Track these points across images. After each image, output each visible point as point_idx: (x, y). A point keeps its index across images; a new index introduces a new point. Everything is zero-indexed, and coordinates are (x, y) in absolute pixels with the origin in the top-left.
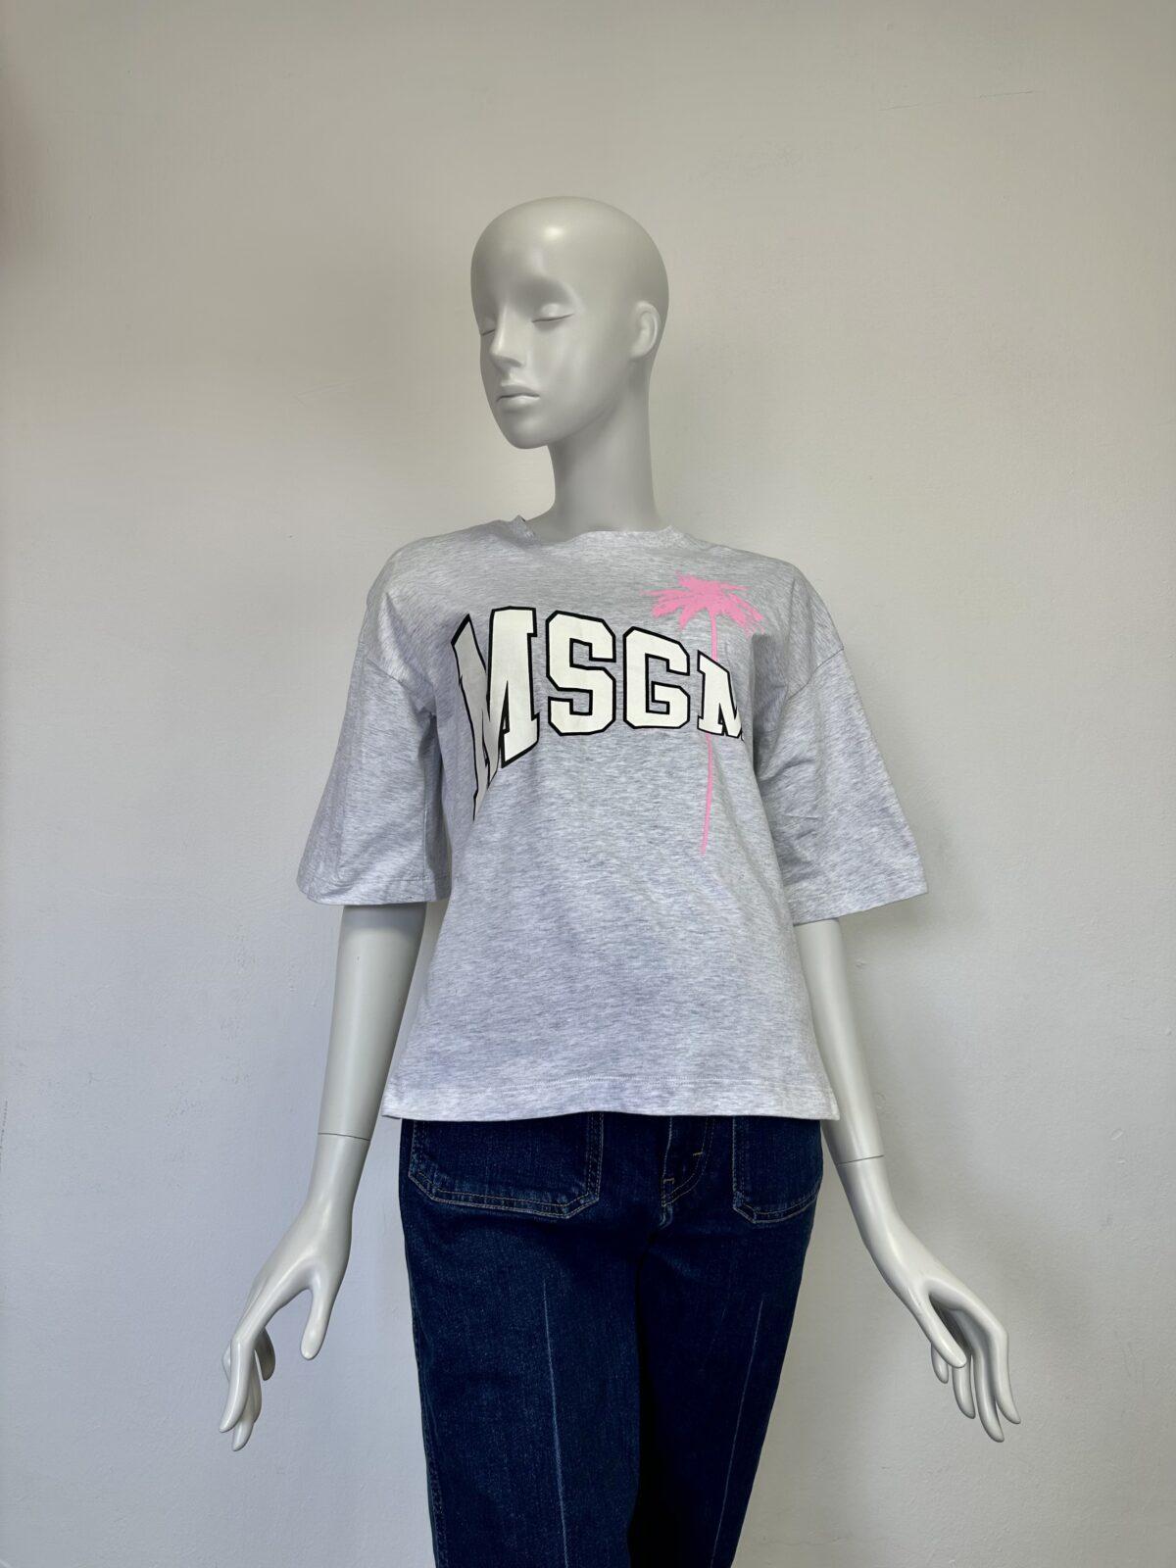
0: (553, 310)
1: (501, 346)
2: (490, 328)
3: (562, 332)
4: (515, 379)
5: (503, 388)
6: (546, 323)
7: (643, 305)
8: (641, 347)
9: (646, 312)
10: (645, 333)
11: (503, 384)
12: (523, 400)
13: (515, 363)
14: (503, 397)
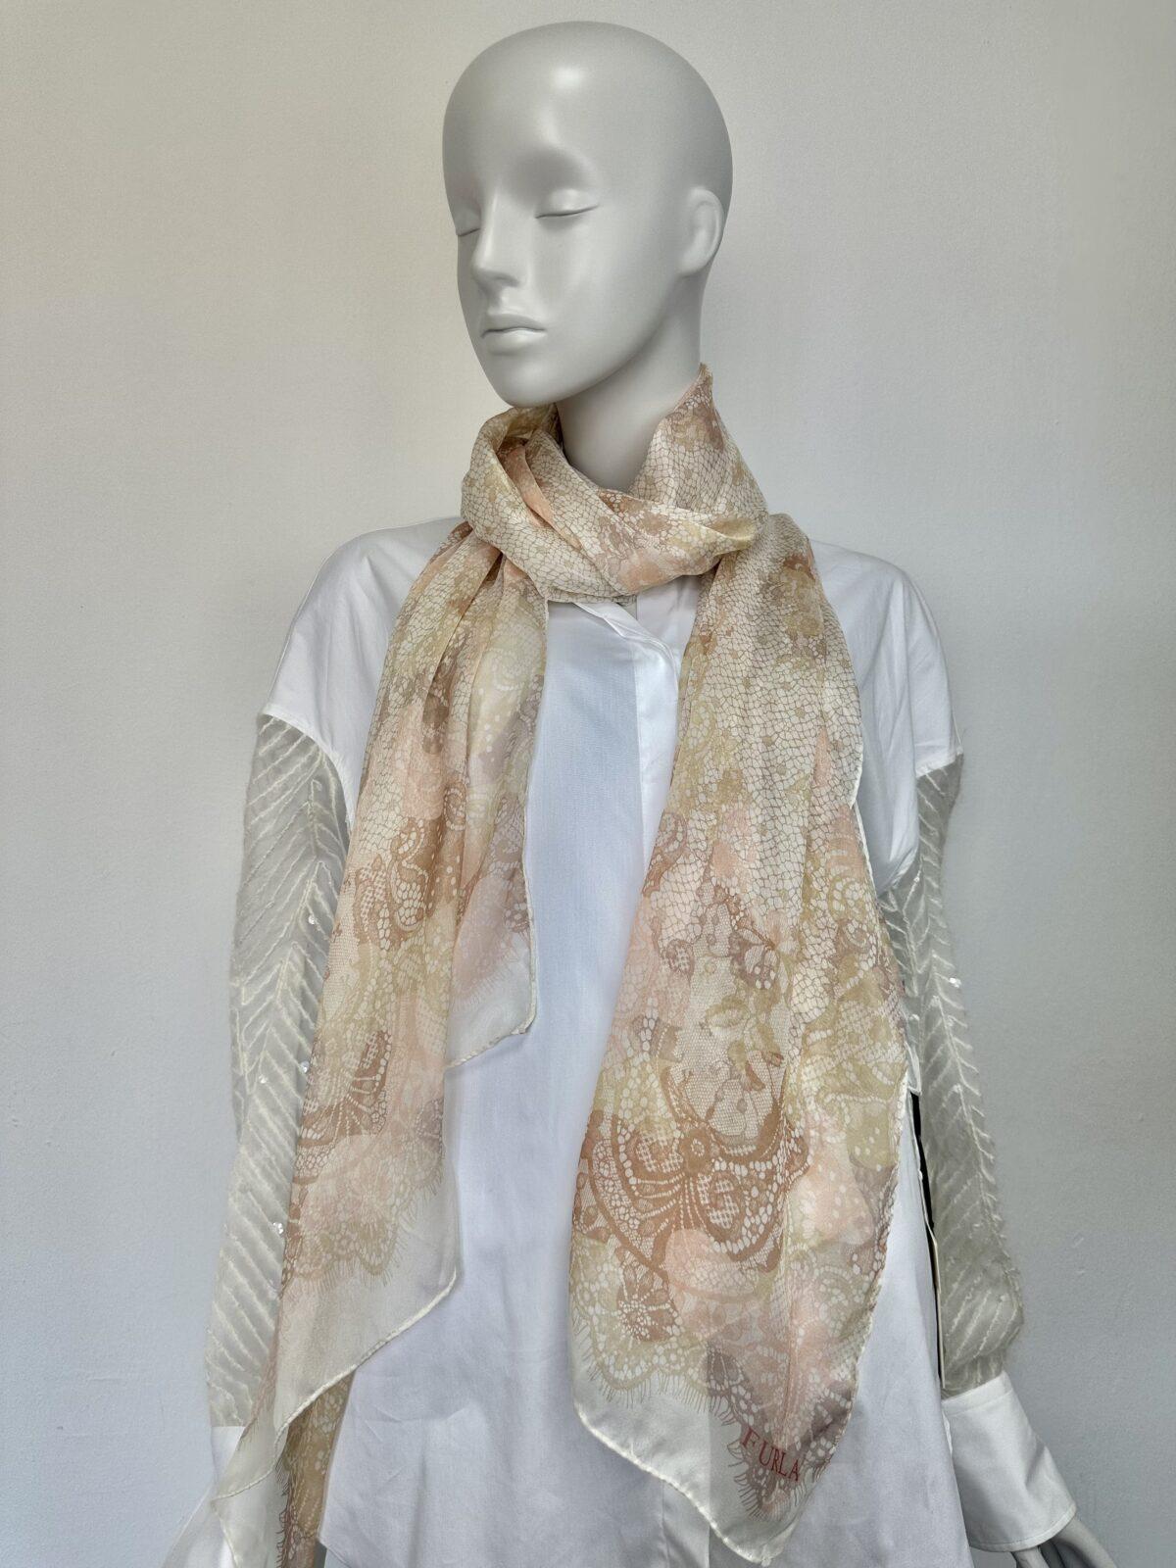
0: (568, 199)
1: (488, 255)
2: (470, 226)
3: (582, 230)
4: (511, 304)
5: (489, 319)
6: (555, 219)
7: (699, 193)
8: (693, 256)
9: (702, 203)
10: (702, 236)
11: (492, 312)
12: (522, 337)
13: (510, 281)
14: (491, 331)
